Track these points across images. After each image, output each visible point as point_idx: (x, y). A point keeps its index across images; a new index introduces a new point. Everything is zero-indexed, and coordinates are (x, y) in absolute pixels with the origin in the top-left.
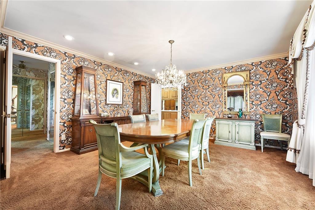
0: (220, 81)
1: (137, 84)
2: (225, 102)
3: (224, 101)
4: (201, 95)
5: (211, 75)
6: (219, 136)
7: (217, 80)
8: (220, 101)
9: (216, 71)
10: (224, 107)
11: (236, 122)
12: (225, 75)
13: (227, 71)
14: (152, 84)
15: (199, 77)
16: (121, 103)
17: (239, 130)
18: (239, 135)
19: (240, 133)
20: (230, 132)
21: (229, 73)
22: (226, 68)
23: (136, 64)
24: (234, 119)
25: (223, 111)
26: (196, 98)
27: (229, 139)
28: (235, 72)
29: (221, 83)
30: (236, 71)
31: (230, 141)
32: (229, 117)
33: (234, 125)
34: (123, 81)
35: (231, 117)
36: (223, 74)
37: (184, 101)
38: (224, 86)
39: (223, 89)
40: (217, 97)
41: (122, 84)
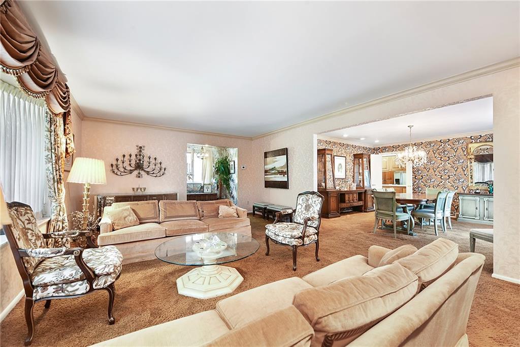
0: (464, 151)
1: (357, 157)
2: (472, 176)
3: (469, 175)
4: (438, 167)
5: (451, 144)
6: (464, 213)
7: (460, 150)
8: (465, 175)
9: (458, 140)
10: (470, 181)
11: (485, 199)
12: (470, 145)
13: (473, 140)
14: (372, 155)
15: (436, 147)
16: (344, 177)
17: (488, 206)
18: (488, 212)
19: (489, 209)
20: (477, 208)
21: (476, 142)
22: (472, 138)
23: (362, 139)
24: (481, 195)
25: (469, 185)
26: (431, 171)
27: (476, 216)
28: (484, 142)
29: (465, 154)
30: (486, 141)
31: (477, 218)
32: (475, 193)
33: (482, 202)
34: (345, 156)
35: (479, 193)
36: (467, 144)
37: (415, 174)
38: (469, 157)
39: (469, 162)
40: (460, 170)
41: (344, 158)
